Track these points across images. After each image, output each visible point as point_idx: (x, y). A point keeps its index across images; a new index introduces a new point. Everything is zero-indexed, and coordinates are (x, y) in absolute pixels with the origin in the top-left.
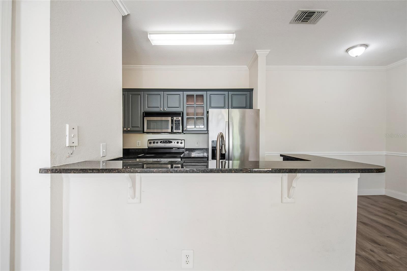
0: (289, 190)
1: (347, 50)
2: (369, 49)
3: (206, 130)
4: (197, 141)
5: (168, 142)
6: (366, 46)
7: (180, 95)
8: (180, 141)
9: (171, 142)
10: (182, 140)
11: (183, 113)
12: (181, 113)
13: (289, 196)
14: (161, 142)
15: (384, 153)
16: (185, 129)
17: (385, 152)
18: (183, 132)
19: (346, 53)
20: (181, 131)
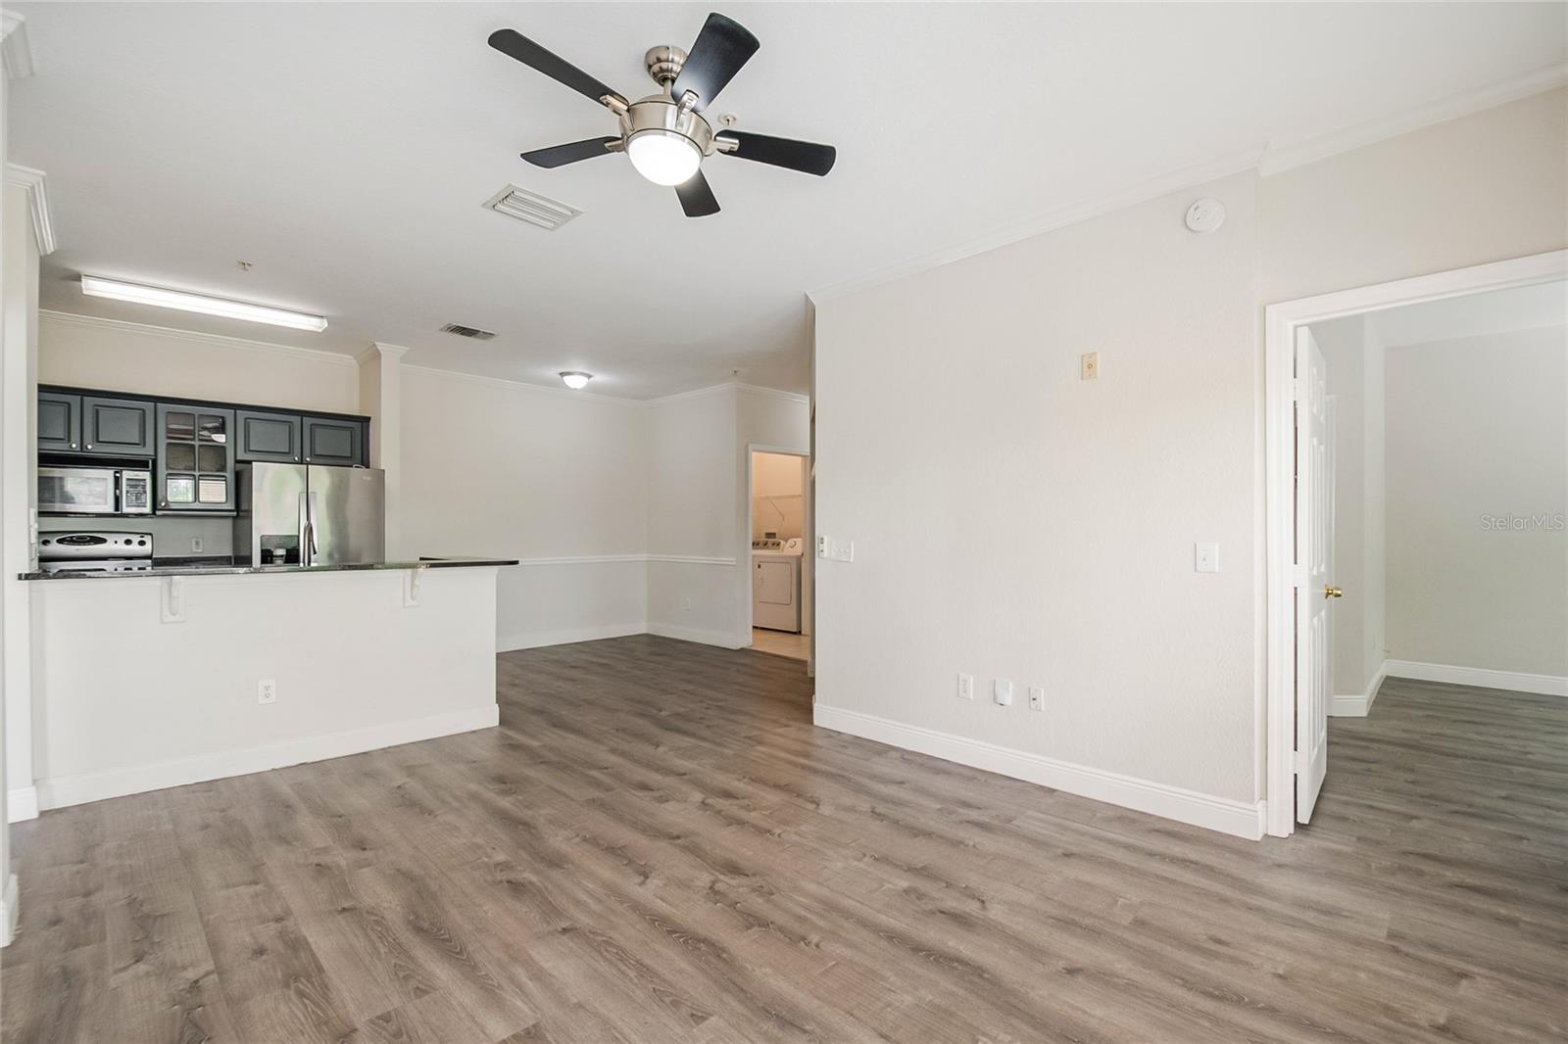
0: (412, 589)
1: (562, 374)
2: (592, 379)
3: (233, 508)
4: (197, 538)
5: (88, 541)
6: (589, 376)
7: (144, 410)
8: (136, 539)
9: (104, 541)
10: (142, 534)
11: (155, 462)
12: (150, 462)
13: (413, 599)
14: (60, 541)
15: (644, 557)
16: (163, 504)
17: (645, 555)
18: (154, 513)
19: (560, 377)
20: (147, 510)
